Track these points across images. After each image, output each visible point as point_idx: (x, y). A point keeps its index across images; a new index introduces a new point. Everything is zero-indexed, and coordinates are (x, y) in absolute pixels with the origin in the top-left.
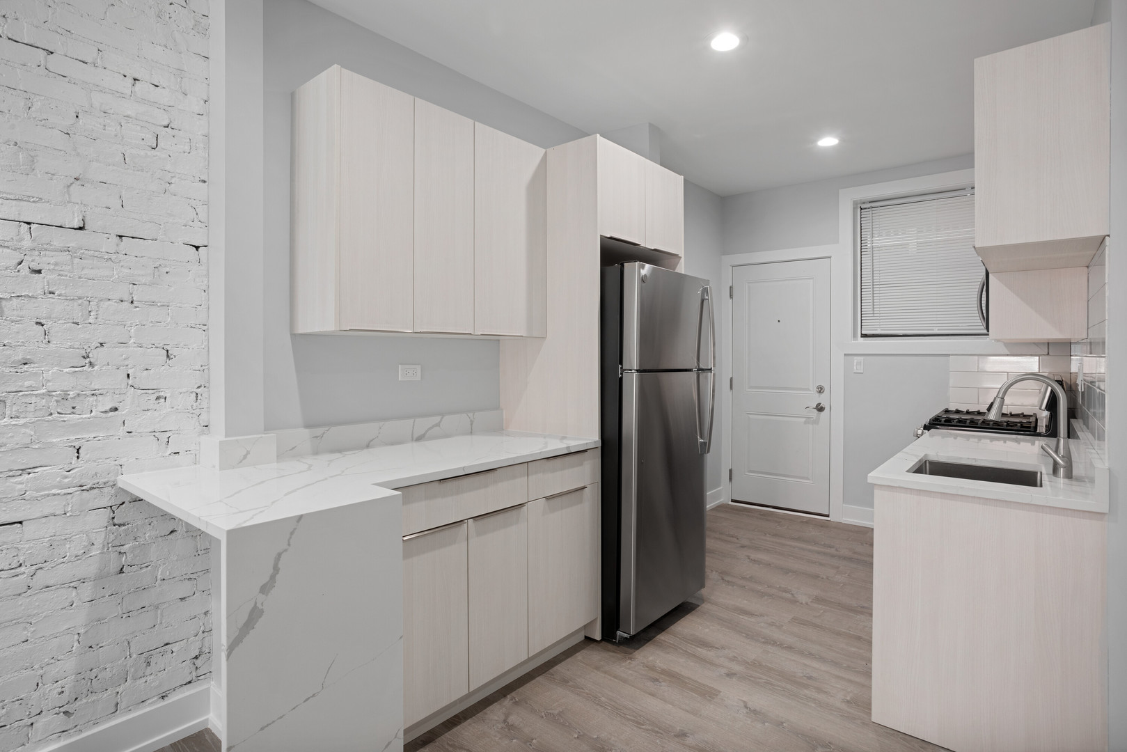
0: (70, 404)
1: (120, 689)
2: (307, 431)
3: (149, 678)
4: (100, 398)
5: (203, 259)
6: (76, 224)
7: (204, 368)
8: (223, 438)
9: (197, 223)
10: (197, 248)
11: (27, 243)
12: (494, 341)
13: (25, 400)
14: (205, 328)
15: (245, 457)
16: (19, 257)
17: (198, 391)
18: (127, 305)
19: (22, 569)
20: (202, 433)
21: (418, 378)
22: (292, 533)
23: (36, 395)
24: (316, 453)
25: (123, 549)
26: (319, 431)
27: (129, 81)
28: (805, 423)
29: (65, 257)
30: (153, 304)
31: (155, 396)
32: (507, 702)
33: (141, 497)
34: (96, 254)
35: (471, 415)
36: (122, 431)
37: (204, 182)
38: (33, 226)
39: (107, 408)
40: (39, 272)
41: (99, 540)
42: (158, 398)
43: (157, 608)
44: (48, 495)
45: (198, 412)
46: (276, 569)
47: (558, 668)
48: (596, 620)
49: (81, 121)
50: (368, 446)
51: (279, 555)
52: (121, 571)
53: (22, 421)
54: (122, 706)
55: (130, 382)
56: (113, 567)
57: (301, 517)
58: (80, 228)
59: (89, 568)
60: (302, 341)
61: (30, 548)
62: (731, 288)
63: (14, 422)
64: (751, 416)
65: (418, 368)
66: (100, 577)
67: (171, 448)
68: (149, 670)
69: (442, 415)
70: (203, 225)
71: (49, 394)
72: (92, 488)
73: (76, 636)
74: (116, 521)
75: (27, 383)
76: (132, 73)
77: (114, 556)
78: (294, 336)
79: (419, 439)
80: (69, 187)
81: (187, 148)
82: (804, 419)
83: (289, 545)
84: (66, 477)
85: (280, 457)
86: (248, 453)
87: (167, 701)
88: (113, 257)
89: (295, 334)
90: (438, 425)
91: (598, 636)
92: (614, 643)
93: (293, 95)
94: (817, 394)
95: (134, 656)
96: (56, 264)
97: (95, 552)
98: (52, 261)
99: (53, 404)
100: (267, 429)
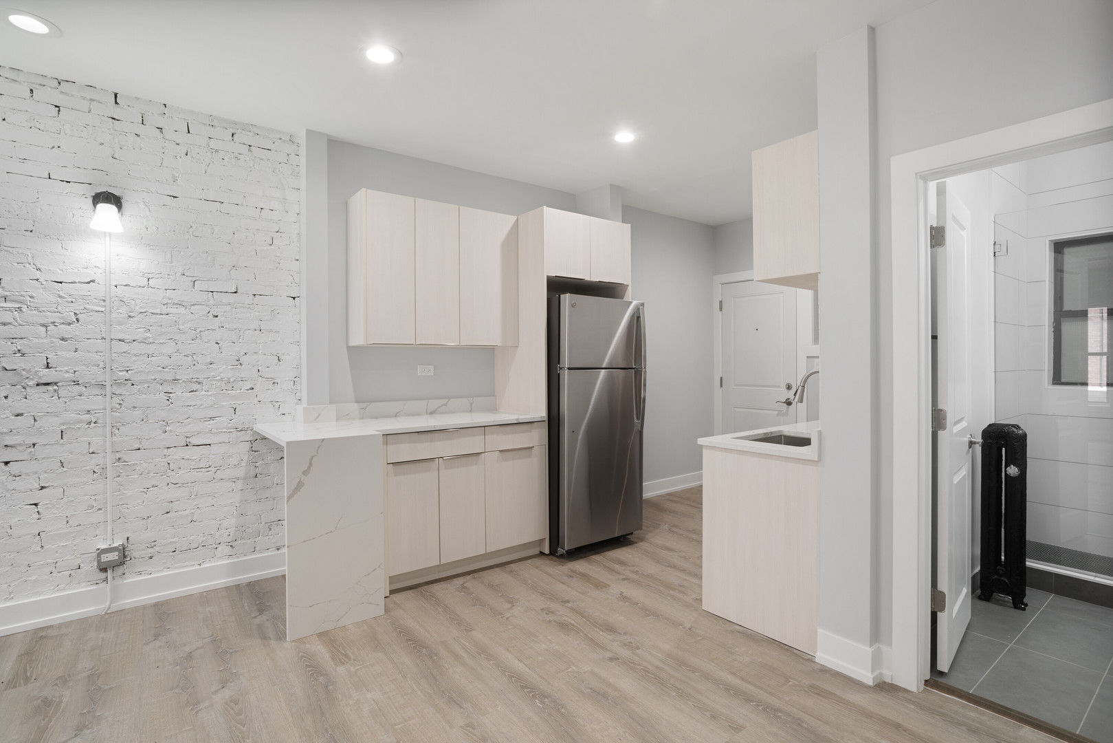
0: (231, 385)
1: (256, 540)
2: (356, 404)
3: (270, 537)
4: (245, 382)
5: (297, 305)
6: (234, 290)
7: (298, 367)
8: (305, 406)
9: (294, 284)
10: (294, 298)
11: (212, 302)
12: (492, 349)
13: (211, 383)
14: (298, 344)
15: (317, 418)
16: (208, 309)
17: (295, 379)
18: (258, 332)
19: (210, 469)
20: (297, 404)
21: (432, 373)
22: (319, 447)
23: (216, 380)
24: (362, 418)
25: (257, 465)
26: (364, 405)
27: (259, 210)
28: (778, 415)
29: (228, 308)
30: (271, 331)
31: (272, 382)
32: (468, 577)
33: (267, 436)
34: (243, 305)
35: (470, 399)
36: (256, 401)
37: (298, 260)
38: (214, 293)
39: (249, 388)
40: (217, 316)
41: (245, 458)
42: (274, 383)
43: (274, 499)
44: (221, 432)
45: (295, 391)
46: (311, 464)
47: (512, 565)
48: (544, 540)
49: (235, 235)
50: (396, 416)
51: (312, 458)
52: (256, 477)
53: (210, 393)
54: (257, 549)
55: (260, 374)
56: (252, 474)
57: (324, 440)
58: (235, 292)
59: (241, 472)
60: (352, 350)
61: (214, 458)
62: (721, 302)
63: (206, 393)
64: (736, 409)
65: (432, 366)
66: (246, 478)
67: (281, 411)
68: (270, 533)
69: (449, 398)
70: (297, 285)
71: (222, 380)
72: (242, 430)
73: (235, 508)
74: (253, 449)
75: (212, 374)
76: (260, 206)
77: (252, 467)
78: (349, 348)
79: (431, 413)
80: (230, 271)
81: (288, 243)
82: (776, 412)
83: (317, 453)
84: (230, 423)
85: (337, 420)
86: (319, 415)
87: (280, 552)
88: (251, 306)
89: (349, 347)
90: (445, 405)
91: (547, 551)
92: (556, 556)
93: (346, 204)
94: (786, 391)
95: (263, 523)
96: (224, 312)
97: (243, 464)
98: (223, 310)
99: (223, 385)
100: (331, 403)
